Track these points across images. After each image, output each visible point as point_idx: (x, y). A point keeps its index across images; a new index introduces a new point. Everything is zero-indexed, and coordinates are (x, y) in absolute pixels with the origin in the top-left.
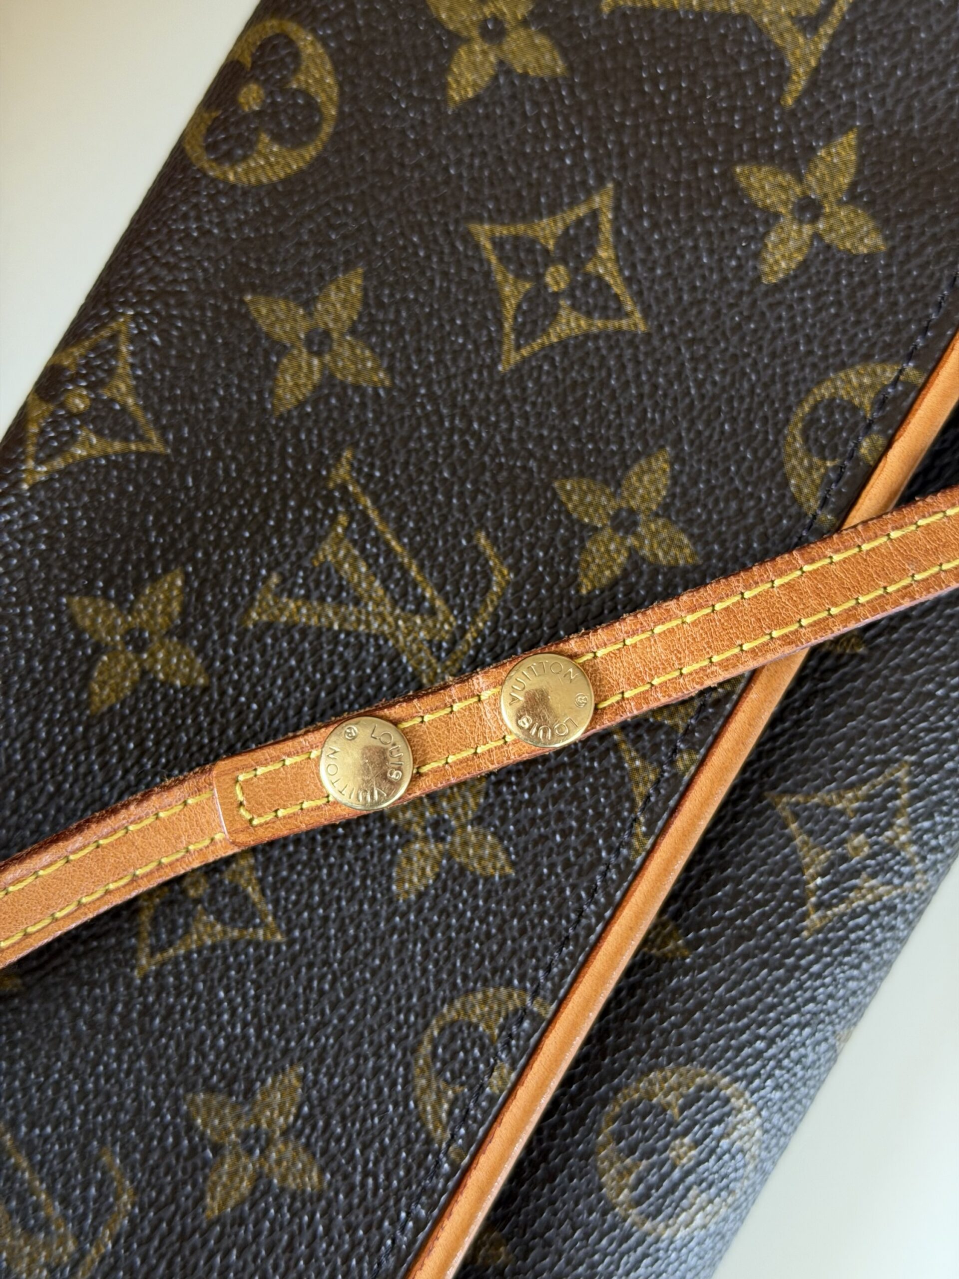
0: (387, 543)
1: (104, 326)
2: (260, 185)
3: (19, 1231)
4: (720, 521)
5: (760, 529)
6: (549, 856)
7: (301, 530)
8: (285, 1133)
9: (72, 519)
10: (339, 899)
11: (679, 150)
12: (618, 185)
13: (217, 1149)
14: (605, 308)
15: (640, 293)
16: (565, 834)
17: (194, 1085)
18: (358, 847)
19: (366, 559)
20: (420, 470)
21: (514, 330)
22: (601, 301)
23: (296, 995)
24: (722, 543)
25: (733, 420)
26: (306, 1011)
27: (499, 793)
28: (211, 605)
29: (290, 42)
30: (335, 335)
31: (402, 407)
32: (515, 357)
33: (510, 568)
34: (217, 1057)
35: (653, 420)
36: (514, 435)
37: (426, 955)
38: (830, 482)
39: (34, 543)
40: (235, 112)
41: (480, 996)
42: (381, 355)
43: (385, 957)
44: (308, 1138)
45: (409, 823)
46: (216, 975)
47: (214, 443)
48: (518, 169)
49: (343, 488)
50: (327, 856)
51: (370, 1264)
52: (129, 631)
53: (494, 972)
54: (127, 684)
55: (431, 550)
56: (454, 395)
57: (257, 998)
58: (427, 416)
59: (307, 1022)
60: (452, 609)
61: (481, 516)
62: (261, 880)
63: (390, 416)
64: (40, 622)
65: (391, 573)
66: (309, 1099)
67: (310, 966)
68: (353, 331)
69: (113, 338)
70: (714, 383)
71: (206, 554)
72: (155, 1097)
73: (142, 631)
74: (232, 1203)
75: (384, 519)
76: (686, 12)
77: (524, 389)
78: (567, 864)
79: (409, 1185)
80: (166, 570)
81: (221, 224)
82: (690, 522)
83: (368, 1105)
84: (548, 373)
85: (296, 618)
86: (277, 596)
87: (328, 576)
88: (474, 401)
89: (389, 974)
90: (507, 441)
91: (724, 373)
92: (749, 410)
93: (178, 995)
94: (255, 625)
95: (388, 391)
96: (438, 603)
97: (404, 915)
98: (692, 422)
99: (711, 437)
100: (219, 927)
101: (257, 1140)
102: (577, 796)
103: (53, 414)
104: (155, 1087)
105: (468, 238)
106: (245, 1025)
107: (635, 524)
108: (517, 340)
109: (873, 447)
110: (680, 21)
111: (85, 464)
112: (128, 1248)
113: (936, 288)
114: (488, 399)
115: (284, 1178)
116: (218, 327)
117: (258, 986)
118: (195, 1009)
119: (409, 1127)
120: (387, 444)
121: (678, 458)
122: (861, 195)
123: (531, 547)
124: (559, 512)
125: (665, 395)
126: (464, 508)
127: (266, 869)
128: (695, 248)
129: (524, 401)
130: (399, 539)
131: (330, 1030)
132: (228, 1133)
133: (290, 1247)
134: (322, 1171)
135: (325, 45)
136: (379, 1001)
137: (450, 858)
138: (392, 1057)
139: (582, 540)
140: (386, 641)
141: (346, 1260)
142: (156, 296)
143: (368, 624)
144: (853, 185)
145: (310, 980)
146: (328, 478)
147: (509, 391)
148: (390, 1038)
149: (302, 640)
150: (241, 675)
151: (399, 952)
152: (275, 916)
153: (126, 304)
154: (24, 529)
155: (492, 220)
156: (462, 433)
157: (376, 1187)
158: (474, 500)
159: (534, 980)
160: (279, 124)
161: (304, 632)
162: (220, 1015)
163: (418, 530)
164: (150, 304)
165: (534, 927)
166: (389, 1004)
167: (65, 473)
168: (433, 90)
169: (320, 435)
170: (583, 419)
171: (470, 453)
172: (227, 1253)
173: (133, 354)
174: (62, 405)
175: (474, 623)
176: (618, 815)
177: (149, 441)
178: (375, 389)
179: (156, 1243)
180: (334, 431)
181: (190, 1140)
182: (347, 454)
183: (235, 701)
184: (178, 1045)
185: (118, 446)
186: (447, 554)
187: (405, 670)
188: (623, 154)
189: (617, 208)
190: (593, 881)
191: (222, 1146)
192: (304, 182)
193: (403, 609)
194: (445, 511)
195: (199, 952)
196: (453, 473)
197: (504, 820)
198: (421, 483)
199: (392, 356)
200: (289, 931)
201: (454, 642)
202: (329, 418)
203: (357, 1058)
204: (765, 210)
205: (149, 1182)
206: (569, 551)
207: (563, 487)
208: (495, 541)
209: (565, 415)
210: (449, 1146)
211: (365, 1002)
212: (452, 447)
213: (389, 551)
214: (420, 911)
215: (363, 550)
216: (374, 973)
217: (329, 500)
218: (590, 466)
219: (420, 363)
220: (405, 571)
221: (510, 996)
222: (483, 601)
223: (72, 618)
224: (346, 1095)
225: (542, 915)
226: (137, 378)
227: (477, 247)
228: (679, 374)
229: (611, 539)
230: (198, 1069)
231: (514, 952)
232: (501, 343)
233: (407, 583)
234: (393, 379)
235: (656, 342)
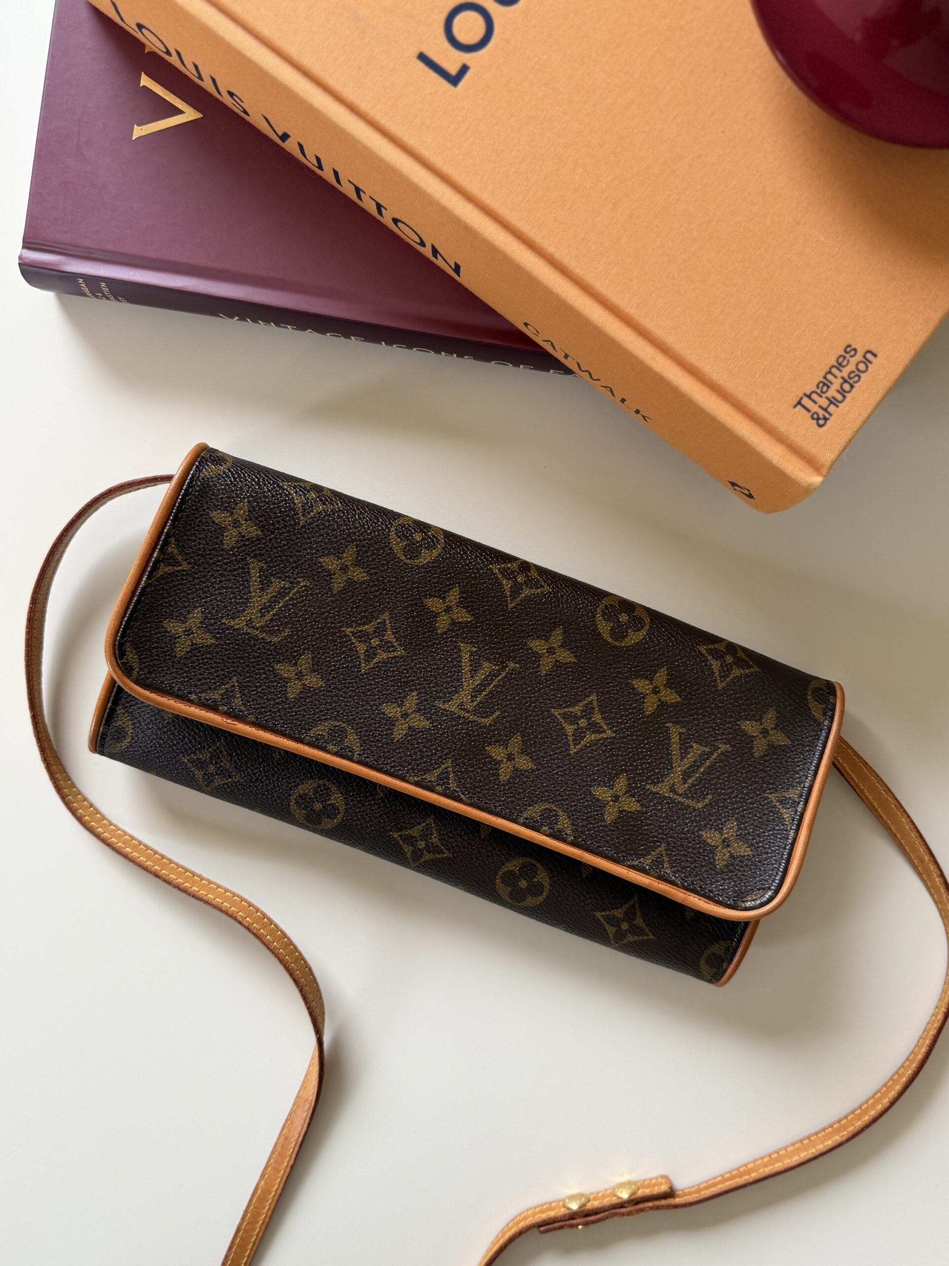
0: (492, 683)
1: (545, 582)
2: (597, 626)
3: (260, 607)
4: (515, 787)
5: (515, 800)
6: (402, 752)
7: (491, 655)
8: (304, 684)
9: (483, 583)
10: (378, 688)
11: (629, 755)
12: (614, 738)
13: (295, 664)
14: (576, 740)
15: (582, 750)
16: (410, 755)
17: (314, 654)
18: (395, 691)
19: (485, 677)
20: (516, 690)
21: (565, 712)
22: (578, 738)
23: (346, 680)
24: (508, 789)
25: (547, 786)
26: (342, 684)
27: (419, 733)
28: (463, 631)
29: (643, 627)
30: (554, 656)
31: (535, 681)
32: (556, 714)
33: (490, 724)
34: (323, 659)
35: (543, 761)
36: (532, 717)
37: (365, 718)
38: (533, 819)
39: (474, 573)
40: (618, 613)
41: (356, 737)
42: (550, 671)
43: (363, 705)
44: (303, 692)
45: (405, 706)
46: (348, 653)
47: (514, 623)
48: (615, 705)
49: (507, 666)
50: (391, 681)
51: (269, 719)
52: (451, 607)
53: (364, 741)
54: (434, 609)
55: (492, 697)
56: (542, 696)
57: (343, 668)
58: (534, 689)
59: (338, 685)
60: (475, 707)
61: (505, 711)
62: (380, 662)
63: (532, 677)
64: (448, 579)
65: (482, 686)
66: (316, 690)
67: (356, 683)
68: (556, 661)
69: (542, 587)
70: (558, 778)
71: (480, 626)
72: (308, 642)
73: (452, 611)
74: (280, 672)
75: (499, 681)
76: (671, 750)
77: (547, 718)
78: (401, 758)
79: (295, 726)
80: (472, 615)
81: (583, 615)
82: (513, 778)
83: (317, 709)
84: (553, 725)
85: (464, 658)
86: (470, 651)
87: (479, 666)
88: (541, 703)
89: (357, 708)
90: (530, 716)
91: (561, 780)
92: (551, 790)
93: (340, 643)
94: (459, 645)
95: (540, 675)
96: (475, 703)
97: (376, 709)
98: (545, 773)
99: (541, 780)
100: (363, 651)
101: (300, 676)
102: (422, 757)
103: (515, 571)
104: (311, 641)
105: (591, 693)
106: (334, 666)
107: (510, 761)
108: (562, 713)
109: (545, 831)
110: (667, 749)
111: (501, 584)
112: (261, 643)
113: (597, 842)
114: (542, 707)
115: (290, 687)
116: (550, 619)
117: (347, 667)
118: (337, 649)
119: (313, 723)
120: (523, 678)
121: (533, 771)
122: (622, 814)
123: (498, 729)
124: (510, 736)
125: (552, 763)
126: (506, 706)
127: (383, 663)
128: (599, 765)
129: (543, 719)
130: (494, 687)
131: (337, 692)
132: (301, 667)
133: (270, 693)
134: (294, 698)
135: (643, 639)
136: (349, 706)
137: (396, 721)
138: (333, 713)
139: (503, 745)
140: (461, 688)
141: (270, 711)
142: (557, 598)
143: (466, 681)
144: (625, 811)
145: (352, 683)
146: (509, 661)
147: (546, 713)
148: (338, 712)
149: (457, 661)
150: (443, 644)
151: (365, 709)
152: (370, 668)
153: (553, 588)
154: (477, 568)
155: (597, 700)
156: (530, 701)
157: (293, 716)
158: (510, 708)
159: (364, 754)
160: (616, 629)
161: (460, 661)
162: (336, 657)
163: (497, 692)
164: (554, 596)
165: (380, 751)
166: (348, 709)
167: (497, 578)
168: (634, 675)
169: (522, 656)
170: (540, 738)
171: (524, 705)
172: (265, 674)
173: (538, 593)
174: (518, 573)
175: (471, 715)
176: (419, 771)
177: (512, 603)
178: (539, 671)
179: (264, 651)
180: (524, 660)
181: (297, 655)
182: (518, 666)
183: (435, 643)
184: (325, 646)
185: (508, 593)
186: (491, 703)
187: (453, 696)
188: (624, 737)
189: (607, 738)
190: (397, 767)
191: (296, 666)
192: (600, 639)
193: (472, 692)
194: (505, 700)
195: (354, 647)
196: (517, 700)
197: (411, 735)
198: (512, 691)
199: (550, 675)
200: (365, 674)
201: (464, 710)
202: (528, 658)
203: (331, 703)
204: (613, 785)
205: (282, 645)
206: (498, 741)
207: (518, 736)
208: (498, 717)
209: (541, 732)
210: (309, 736)
211: (348, 702)
212: (525, 699)
213: (490, 684)
214: (379, 714)
215: (488, 676)
216: (357, 703)
217: (502, 662)
218: (526, 743)
219: (550, 684)
220: (484, 690)
221: (358, 747)
222: (478, 717)
223: (452, 588)
224: (319, 701)
225: (384, 752)
226: (531, 596)
227: (589, 696)
228: (559, 767)
229: (504, 754)
230: (319, 654)
231: (371, 746)
232: (560, 709)
233: (480, 692)
234: (543, 676)
235: (568, 758)
